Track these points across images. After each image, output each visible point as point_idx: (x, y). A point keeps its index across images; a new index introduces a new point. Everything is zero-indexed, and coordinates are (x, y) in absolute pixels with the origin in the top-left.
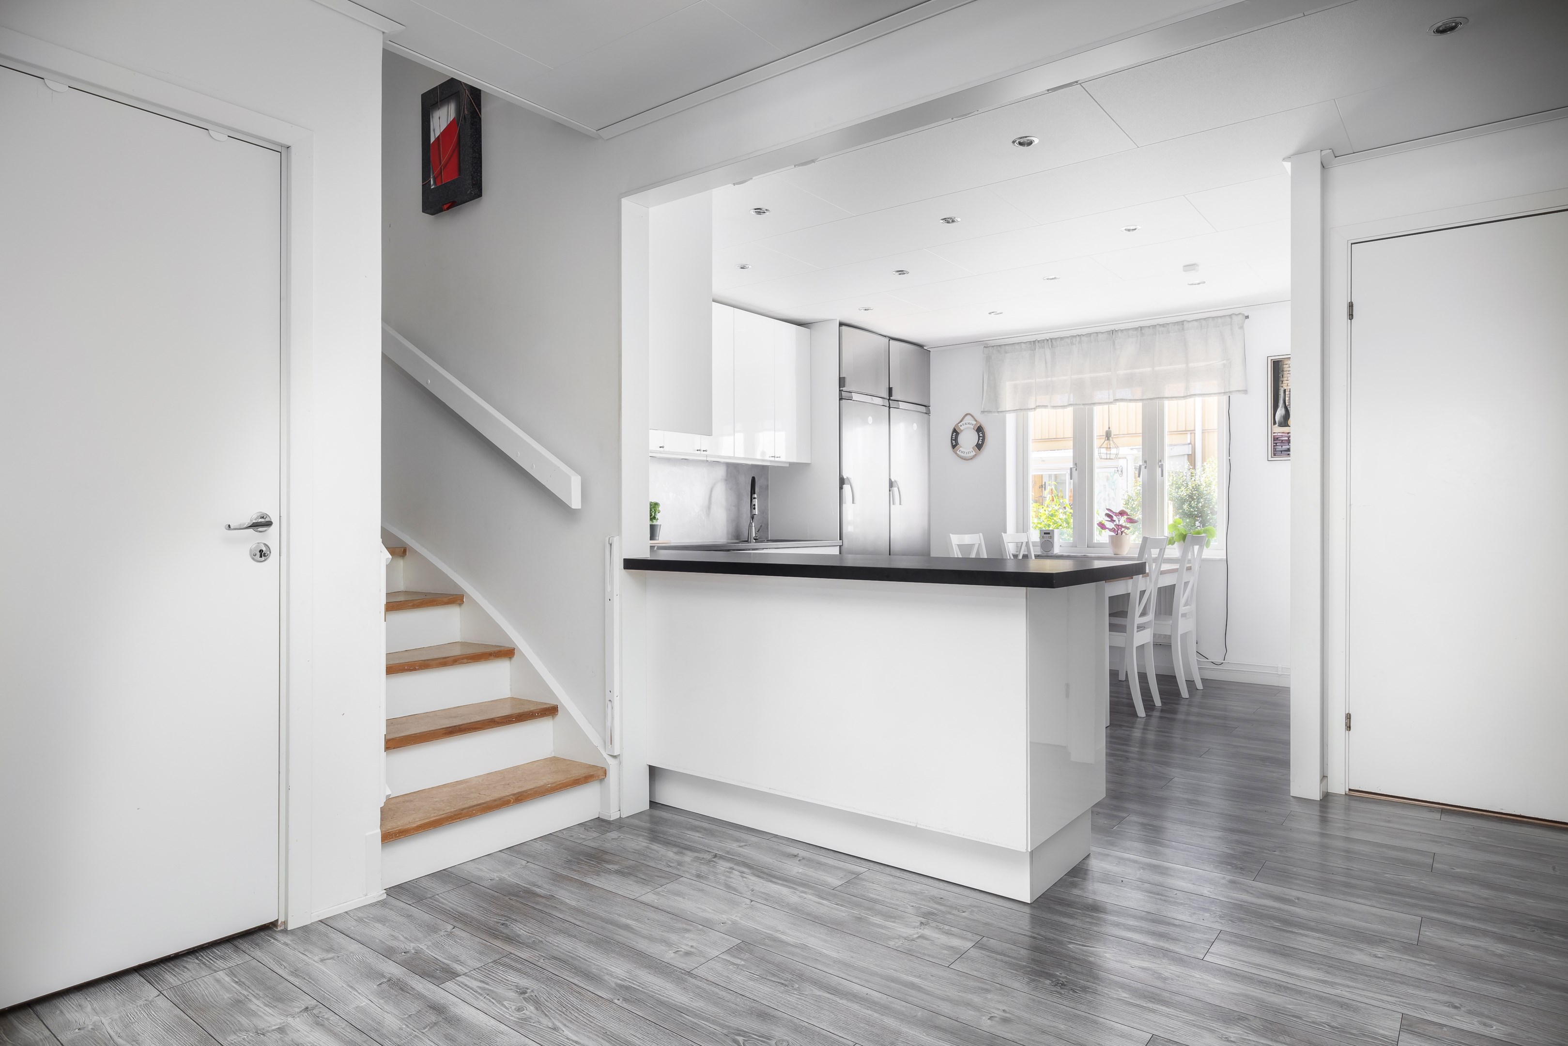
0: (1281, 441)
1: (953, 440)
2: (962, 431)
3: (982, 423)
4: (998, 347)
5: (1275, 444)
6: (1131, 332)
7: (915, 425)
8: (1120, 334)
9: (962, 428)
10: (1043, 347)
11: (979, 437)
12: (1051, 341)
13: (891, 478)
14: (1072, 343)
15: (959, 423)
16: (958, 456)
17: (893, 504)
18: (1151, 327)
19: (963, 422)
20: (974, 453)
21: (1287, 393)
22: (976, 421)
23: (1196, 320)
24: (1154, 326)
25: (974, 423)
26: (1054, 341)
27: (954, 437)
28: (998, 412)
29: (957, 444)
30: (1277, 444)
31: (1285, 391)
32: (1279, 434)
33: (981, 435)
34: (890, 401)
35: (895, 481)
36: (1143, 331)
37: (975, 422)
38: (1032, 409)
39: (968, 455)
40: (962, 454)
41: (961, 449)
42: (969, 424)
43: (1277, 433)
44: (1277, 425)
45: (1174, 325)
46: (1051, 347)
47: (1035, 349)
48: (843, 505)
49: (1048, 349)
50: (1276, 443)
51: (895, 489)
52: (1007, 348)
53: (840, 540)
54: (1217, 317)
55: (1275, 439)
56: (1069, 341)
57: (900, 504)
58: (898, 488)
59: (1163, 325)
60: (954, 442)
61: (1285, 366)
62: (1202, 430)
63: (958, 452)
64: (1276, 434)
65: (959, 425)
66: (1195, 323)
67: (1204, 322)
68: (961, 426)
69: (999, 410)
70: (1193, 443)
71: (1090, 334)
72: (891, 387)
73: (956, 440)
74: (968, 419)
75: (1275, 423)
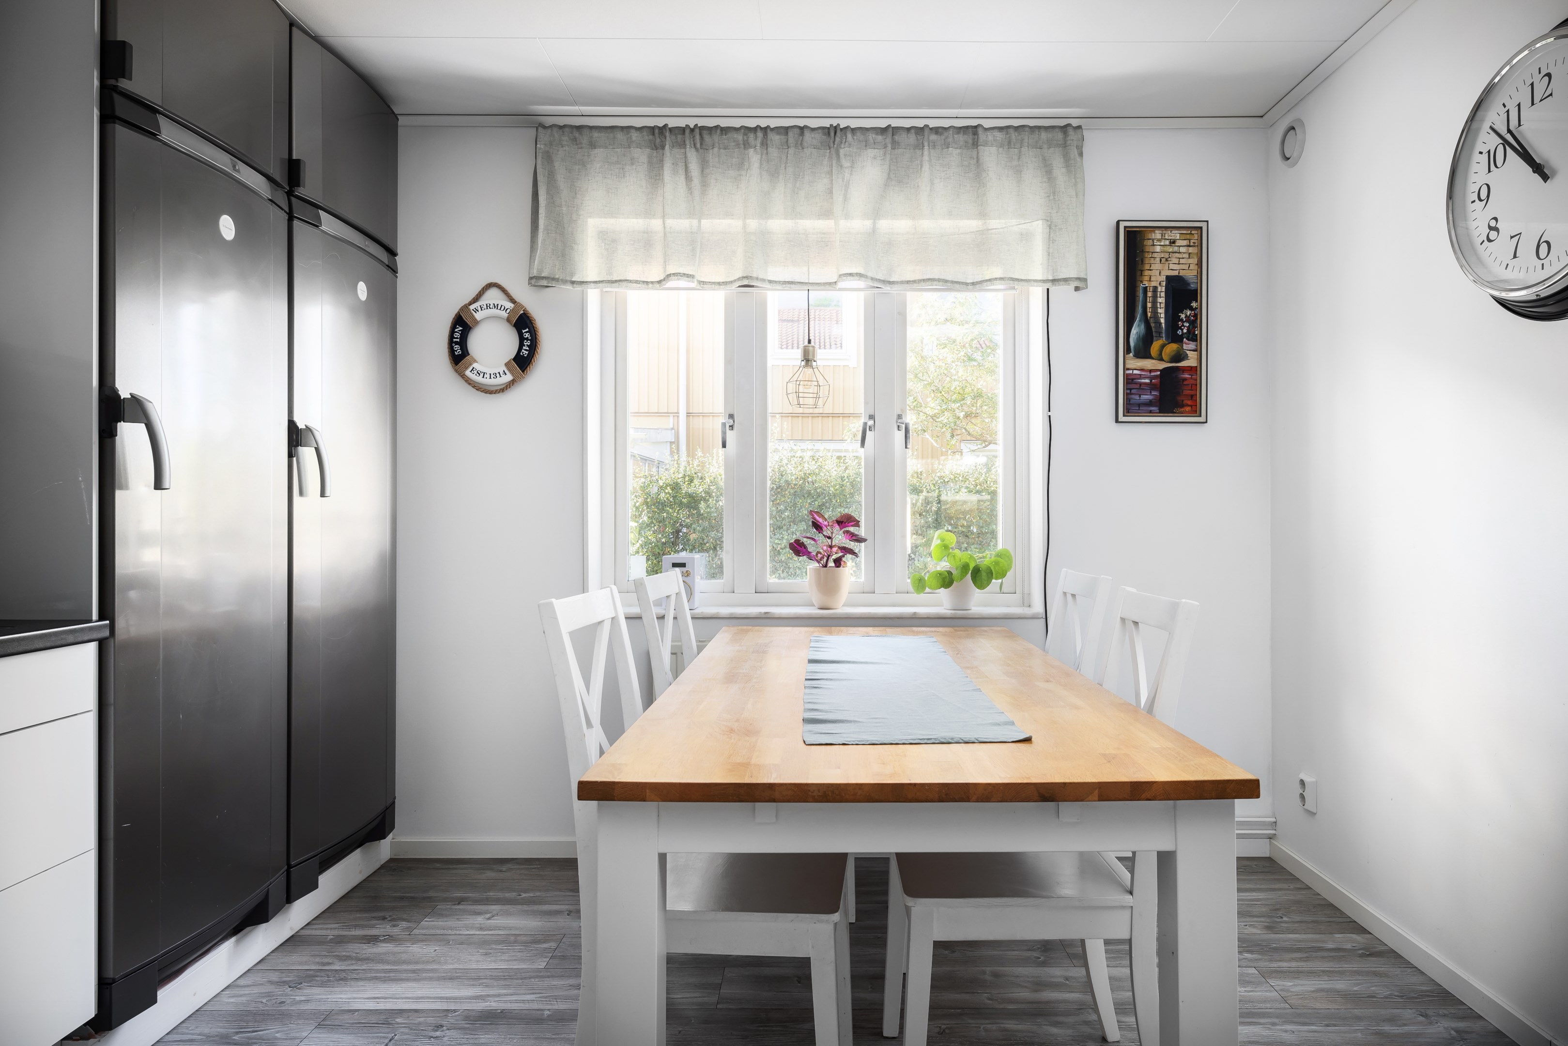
0: (1138, 386)
1: (456, 343)
2: (477, 323)
3: (528, 309)
4: (575, 130)
5: (1129, 391)
6: (871, 136)
7: (362, 288)
8: (849, 136)
9: (478, 316)
10: (683, 145)
11: (522, 339)
12: (701, 134)
13: (296, 419)
14: (746, 145)
15: (470, 303)
16: (469, 381)
17: (301, 493)
18: (913, 131)
19: (482, 302)
20: (509, 377)
21: (1150, 294)
22: (513, 301)
23: (1001, 129)
24: (919, 131)
25: (509, 305)
26: (705, 132)
27: (457, 335)
28: (573, 283)
29: (465, 353)
30: (1133, 391)
31: (1145, 290)
32: (1135, 372)
33: (527, 335)
34: (293, 199)
35: (308, 429)
36: (896, 138)
37: (512, 305)
38: (652, 282)
39: (487, 381)
40: (479, 379)
41: (475, 365)
42: (496, 306)
43: (1133, 370)
44: (1131, 355)
45: (958, 133)
46: (698, 145)
47: (663, 148)
48: (118, 494)
49: (693, 149)
50: (1131, 389)
51: (307, 453)
52: (596, 134)
53: (101, 618)
54: (1039, 128)
55: (1130, 380)
56: (740, 137)
57: (323, 495)
58: (317, 450)
59: (937, 130)
60: (457, 347)
61: (1146, 243)
62: (687, 413)
63: (468, 373)
64: (1131, 372)
65: (472, 307)
66: (999, 135)
67: (1013, 135)
68: (476, 310)
69: (573, 280)
70: (676, 428)
71: (786, 130)
72: (294, 157)
73: (463, 343)
74: (494, 296)
75: (1128, 350)
